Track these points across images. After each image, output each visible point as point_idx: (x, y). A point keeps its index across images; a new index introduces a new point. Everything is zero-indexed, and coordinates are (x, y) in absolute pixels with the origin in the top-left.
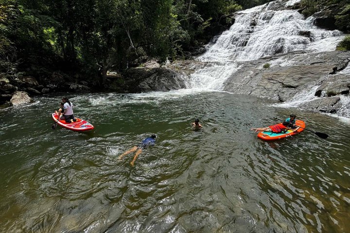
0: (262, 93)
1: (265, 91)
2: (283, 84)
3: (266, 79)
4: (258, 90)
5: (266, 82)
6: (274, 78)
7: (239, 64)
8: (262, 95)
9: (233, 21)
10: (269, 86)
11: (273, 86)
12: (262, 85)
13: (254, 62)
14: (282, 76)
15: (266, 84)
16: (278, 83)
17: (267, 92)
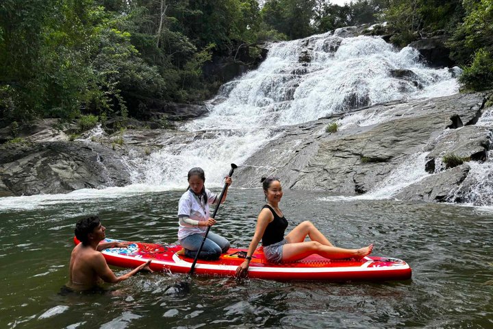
0: (319, 180)
1: (326, 175)
2: (361, 156)
3: (327, 150)
4: (311, 176)
5: (327, 156)
6: (343, 147)
8: (318, 185)
10: (334, 164)
11: (343, 163)
12: (320, 164)
13: (307, 125)
14: (360, 142)
15: (328, 160)
16: (352, 156)
17: (329, 178)
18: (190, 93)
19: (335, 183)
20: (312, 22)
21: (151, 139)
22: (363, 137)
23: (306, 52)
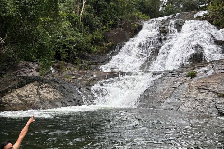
0: (194, 106)
1: (198, 103)
2: (217, 93)
3: (195, 88)
4: (189, 103)
5: (195, 92)
6: (204, 87)
7: (155, 74)
8: (195, 109)
9: (140, 28)
10: (201, 97)
11: (206, 96)
12: (192, 96)
13: (174, 72)
14: (214, 84)
15: (197, 94)
16: (211, 92)
17: (200, 104)
18: (97, 48)
19: (204, 108)
20: (161, 7)
21: (83, 76)
22: (215, 81)
23: (164, 27)
